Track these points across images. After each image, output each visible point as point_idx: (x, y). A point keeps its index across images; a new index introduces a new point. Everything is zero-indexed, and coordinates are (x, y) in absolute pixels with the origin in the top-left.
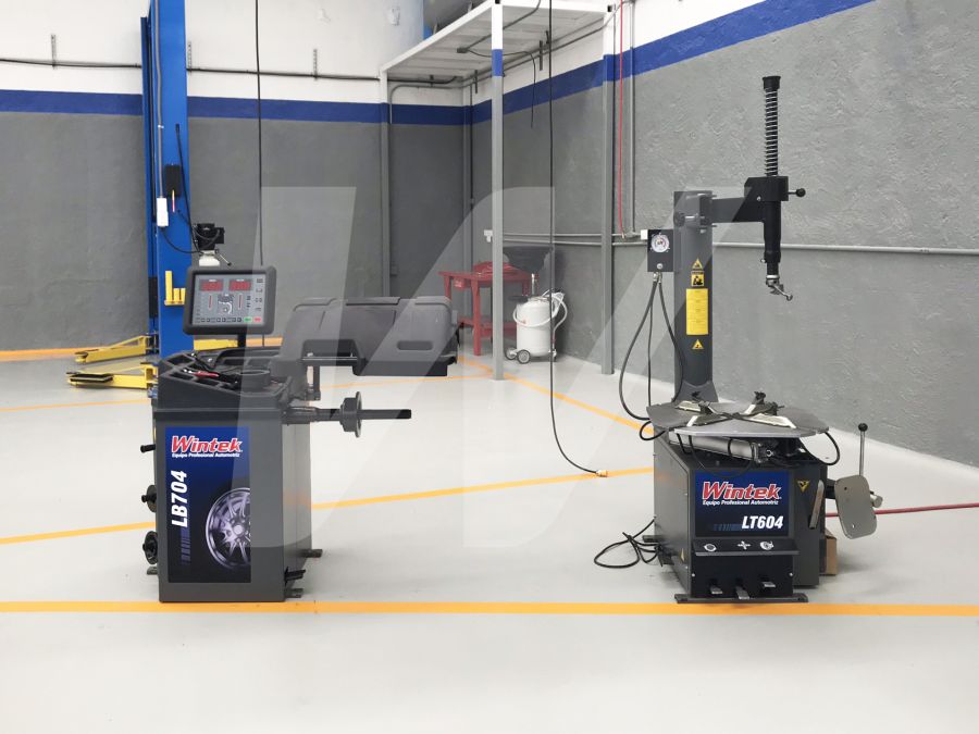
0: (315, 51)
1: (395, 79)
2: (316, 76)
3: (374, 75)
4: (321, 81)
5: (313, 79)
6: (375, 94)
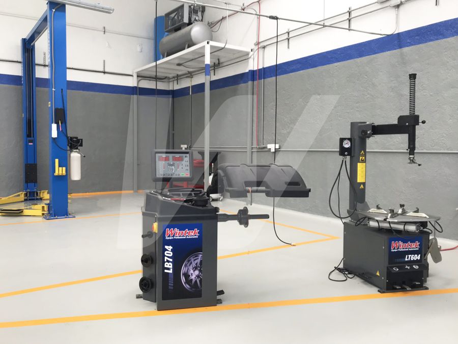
0: (104, 61)
1: (140, 76)
2: (104, 73)
3: (131, 74)
4: (106, 74)
5: (103, 74)
6: (131, 82)
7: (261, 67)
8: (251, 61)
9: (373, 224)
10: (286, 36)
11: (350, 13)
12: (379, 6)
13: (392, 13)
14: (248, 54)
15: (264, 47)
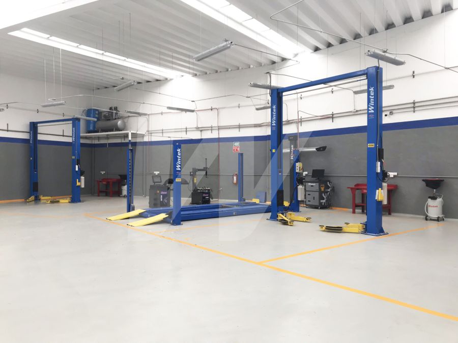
0: (63, 130)
5: (62, 136)
7: (150, 140)
8: (145, 138)
9: (199, 191)
10: (161, 131)
11: (186, 129)
12: (195, 129)
13: (199, 132)
14: (144, 135)
15: (151, 133)
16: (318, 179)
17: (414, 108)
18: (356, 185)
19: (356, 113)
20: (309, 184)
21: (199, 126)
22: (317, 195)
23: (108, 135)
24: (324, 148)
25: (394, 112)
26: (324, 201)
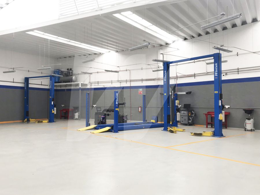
5: (41, 85)
8: (88, 86)
9: (121, 116)
10: (97, 82)
11: (112, 81)
12: (117, 81)
13: (120, 83)
14: (87, 84)
15: (92, 84)
16: (187, 109)
17: (238, 71)
18: (207, 113)
19: (207, 74)
20: (182, 112)
21: (119, 80)
22: (186, 118)
23: (67, 84)
24: (190, 93)
25: (228, 73)
26: (191, 121)
